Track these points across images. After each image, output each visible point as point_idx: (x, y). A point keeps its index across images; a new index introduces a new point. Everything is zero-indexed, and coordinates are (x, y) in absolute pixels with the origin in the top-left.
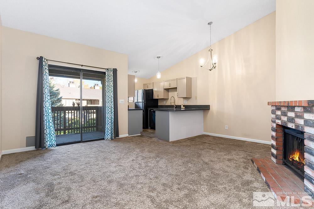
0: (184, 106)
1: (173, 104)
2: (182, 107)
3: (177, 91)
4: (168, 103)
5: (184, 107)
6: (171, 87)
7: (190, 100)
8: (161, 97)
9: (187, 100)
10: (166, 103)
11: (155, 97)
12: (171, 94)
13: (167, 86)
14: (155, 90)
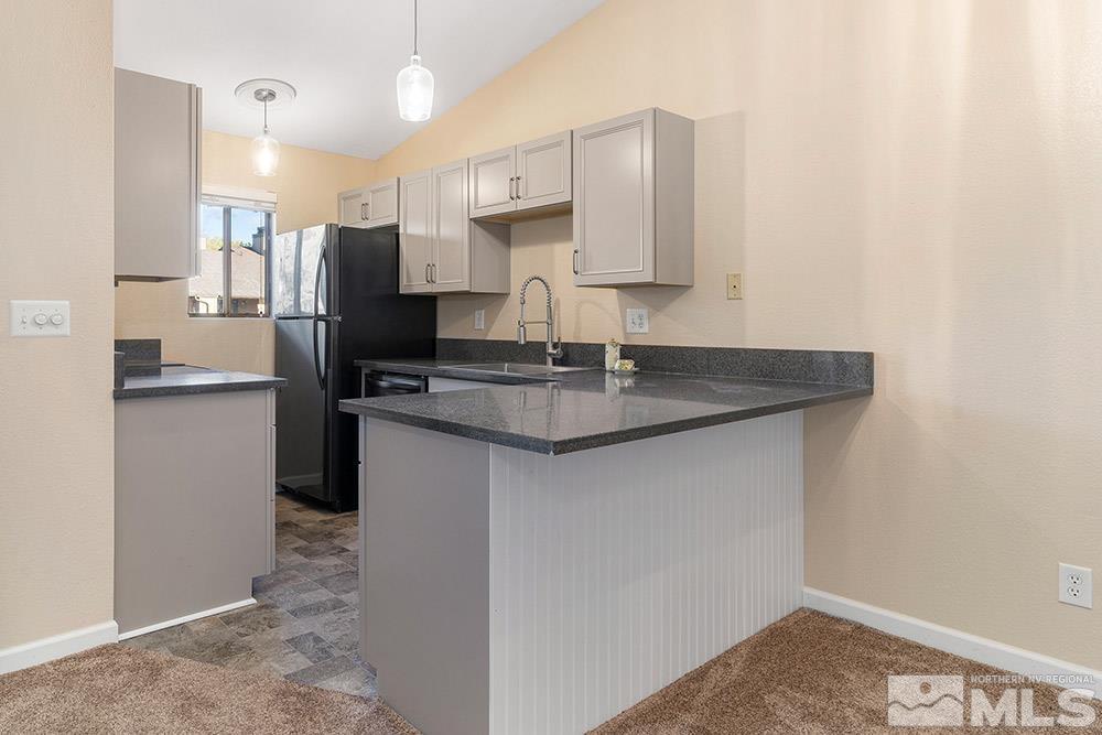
0: (627, 352)
1: (537, 334)
2: (612, 360)
3: (569, 236)
4: (503, 327)
5: (629, 365)
6: (522, 205)
7: (679, 306)
8: (452, 277)
9: (656, 308)
10: (490, 322)
11: (413, 281)
12: (524, 259)
13: (491, 194)
14: (411, 229)
